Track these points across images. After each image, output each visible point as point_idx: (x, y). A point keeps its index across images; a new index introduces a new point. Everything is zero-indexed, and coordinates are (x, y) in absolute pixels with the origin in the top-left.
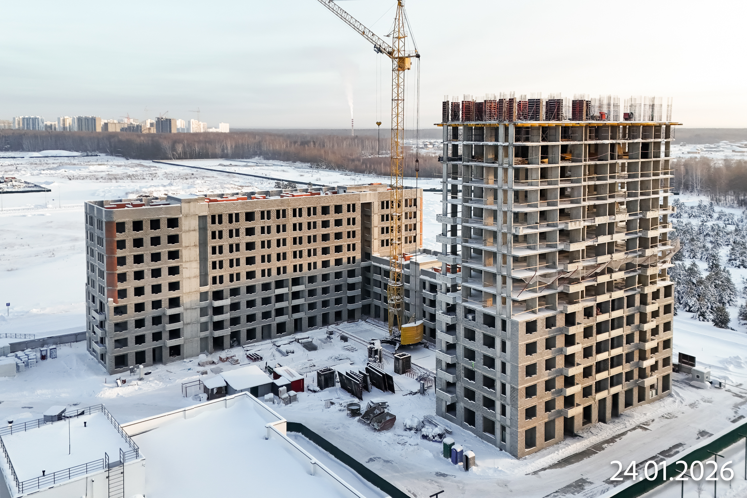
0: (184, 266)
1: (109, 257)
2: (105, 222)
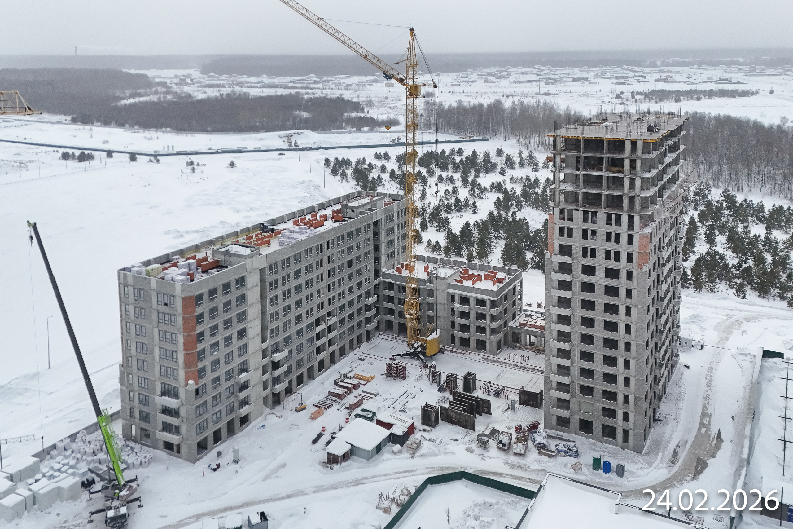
0: (249, 327)
1: (188, 336)
2: (182, 298)
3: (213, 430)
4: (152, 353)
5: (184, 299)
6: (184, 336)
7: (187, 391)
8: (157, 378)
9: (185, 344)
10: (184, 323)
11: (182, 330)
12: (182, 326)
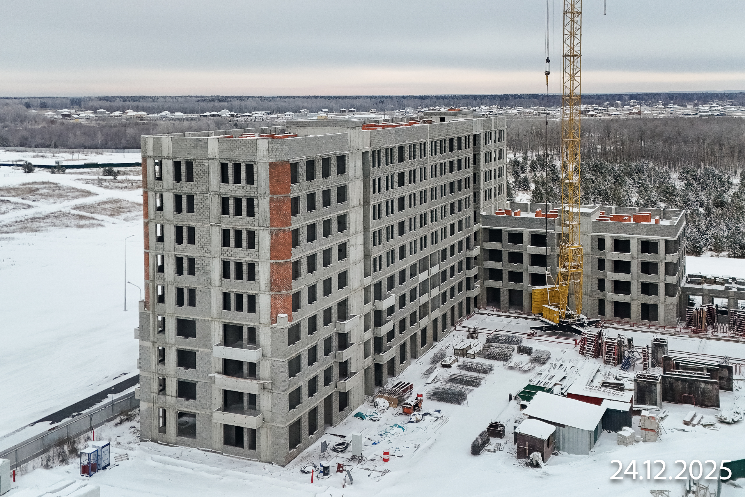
0: (351, 242)
1: (278, 232)
2: (271, 164)
3: (309, 409)
4: (207, 273)
5: (273, 166)
6: (272, 233)
7: (273, 331)
8: (215, 316)
9: (272, 247)
10: (273, 210)
11: (268, 223)
12: (268, 215)
